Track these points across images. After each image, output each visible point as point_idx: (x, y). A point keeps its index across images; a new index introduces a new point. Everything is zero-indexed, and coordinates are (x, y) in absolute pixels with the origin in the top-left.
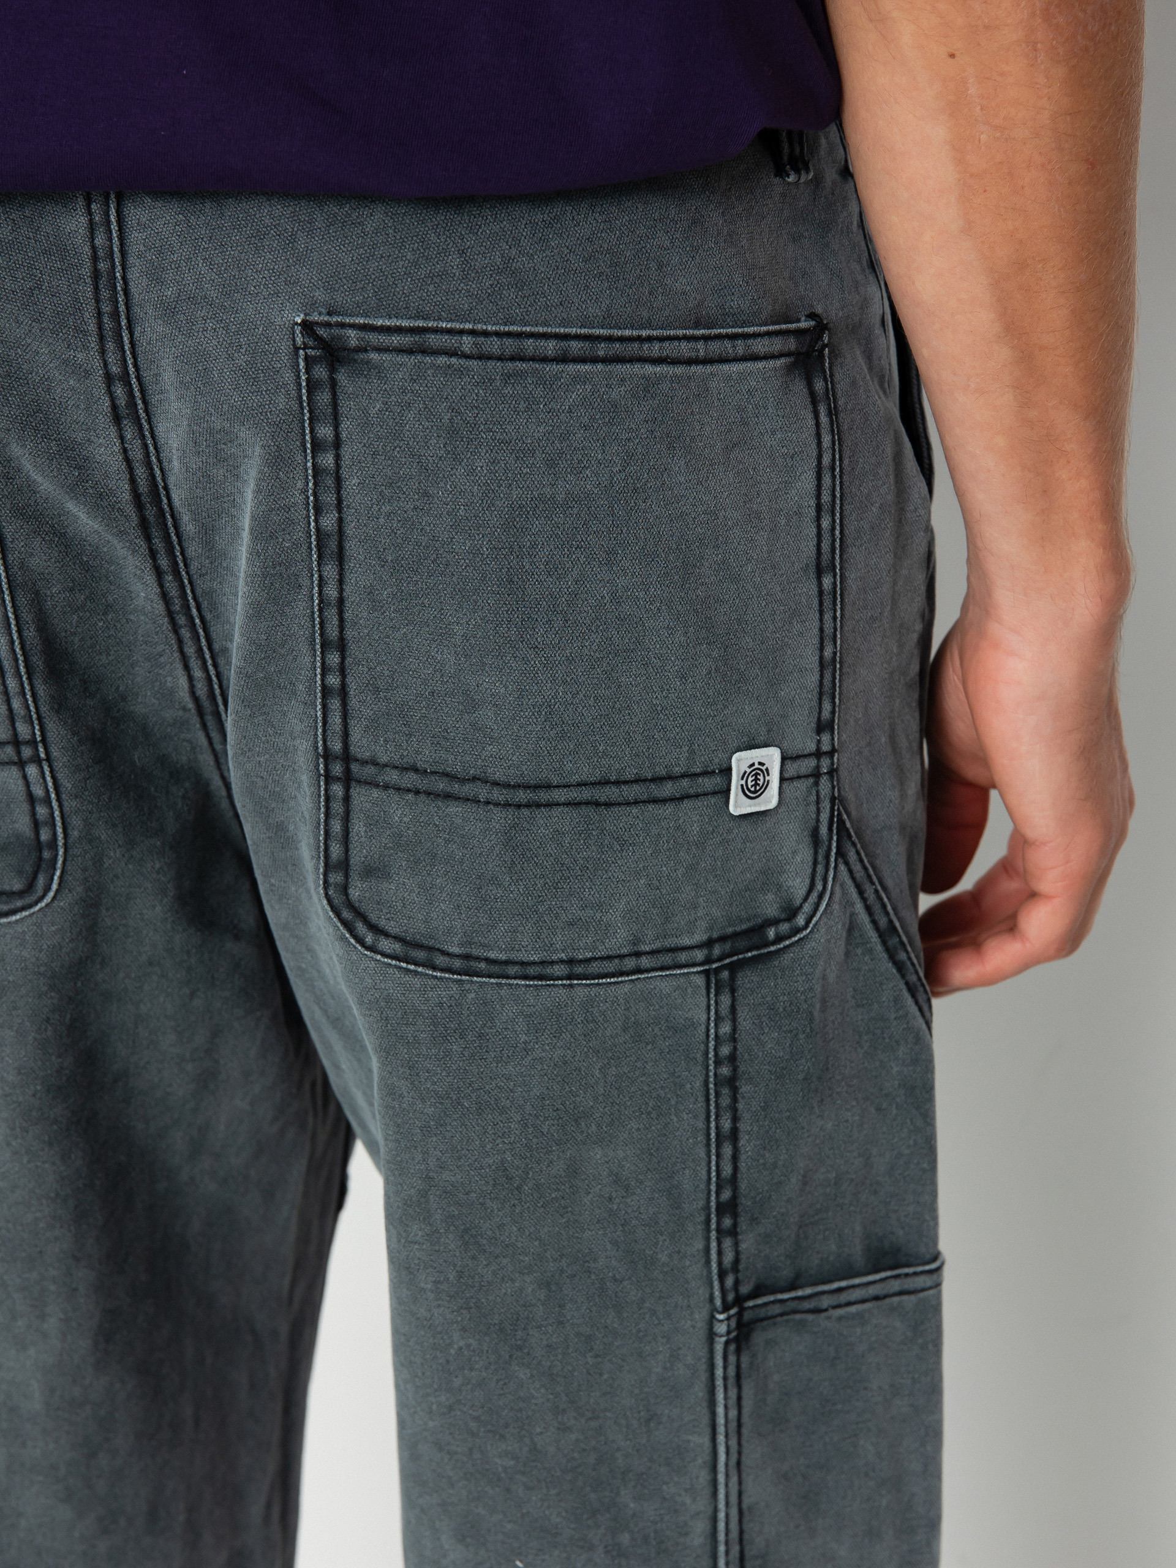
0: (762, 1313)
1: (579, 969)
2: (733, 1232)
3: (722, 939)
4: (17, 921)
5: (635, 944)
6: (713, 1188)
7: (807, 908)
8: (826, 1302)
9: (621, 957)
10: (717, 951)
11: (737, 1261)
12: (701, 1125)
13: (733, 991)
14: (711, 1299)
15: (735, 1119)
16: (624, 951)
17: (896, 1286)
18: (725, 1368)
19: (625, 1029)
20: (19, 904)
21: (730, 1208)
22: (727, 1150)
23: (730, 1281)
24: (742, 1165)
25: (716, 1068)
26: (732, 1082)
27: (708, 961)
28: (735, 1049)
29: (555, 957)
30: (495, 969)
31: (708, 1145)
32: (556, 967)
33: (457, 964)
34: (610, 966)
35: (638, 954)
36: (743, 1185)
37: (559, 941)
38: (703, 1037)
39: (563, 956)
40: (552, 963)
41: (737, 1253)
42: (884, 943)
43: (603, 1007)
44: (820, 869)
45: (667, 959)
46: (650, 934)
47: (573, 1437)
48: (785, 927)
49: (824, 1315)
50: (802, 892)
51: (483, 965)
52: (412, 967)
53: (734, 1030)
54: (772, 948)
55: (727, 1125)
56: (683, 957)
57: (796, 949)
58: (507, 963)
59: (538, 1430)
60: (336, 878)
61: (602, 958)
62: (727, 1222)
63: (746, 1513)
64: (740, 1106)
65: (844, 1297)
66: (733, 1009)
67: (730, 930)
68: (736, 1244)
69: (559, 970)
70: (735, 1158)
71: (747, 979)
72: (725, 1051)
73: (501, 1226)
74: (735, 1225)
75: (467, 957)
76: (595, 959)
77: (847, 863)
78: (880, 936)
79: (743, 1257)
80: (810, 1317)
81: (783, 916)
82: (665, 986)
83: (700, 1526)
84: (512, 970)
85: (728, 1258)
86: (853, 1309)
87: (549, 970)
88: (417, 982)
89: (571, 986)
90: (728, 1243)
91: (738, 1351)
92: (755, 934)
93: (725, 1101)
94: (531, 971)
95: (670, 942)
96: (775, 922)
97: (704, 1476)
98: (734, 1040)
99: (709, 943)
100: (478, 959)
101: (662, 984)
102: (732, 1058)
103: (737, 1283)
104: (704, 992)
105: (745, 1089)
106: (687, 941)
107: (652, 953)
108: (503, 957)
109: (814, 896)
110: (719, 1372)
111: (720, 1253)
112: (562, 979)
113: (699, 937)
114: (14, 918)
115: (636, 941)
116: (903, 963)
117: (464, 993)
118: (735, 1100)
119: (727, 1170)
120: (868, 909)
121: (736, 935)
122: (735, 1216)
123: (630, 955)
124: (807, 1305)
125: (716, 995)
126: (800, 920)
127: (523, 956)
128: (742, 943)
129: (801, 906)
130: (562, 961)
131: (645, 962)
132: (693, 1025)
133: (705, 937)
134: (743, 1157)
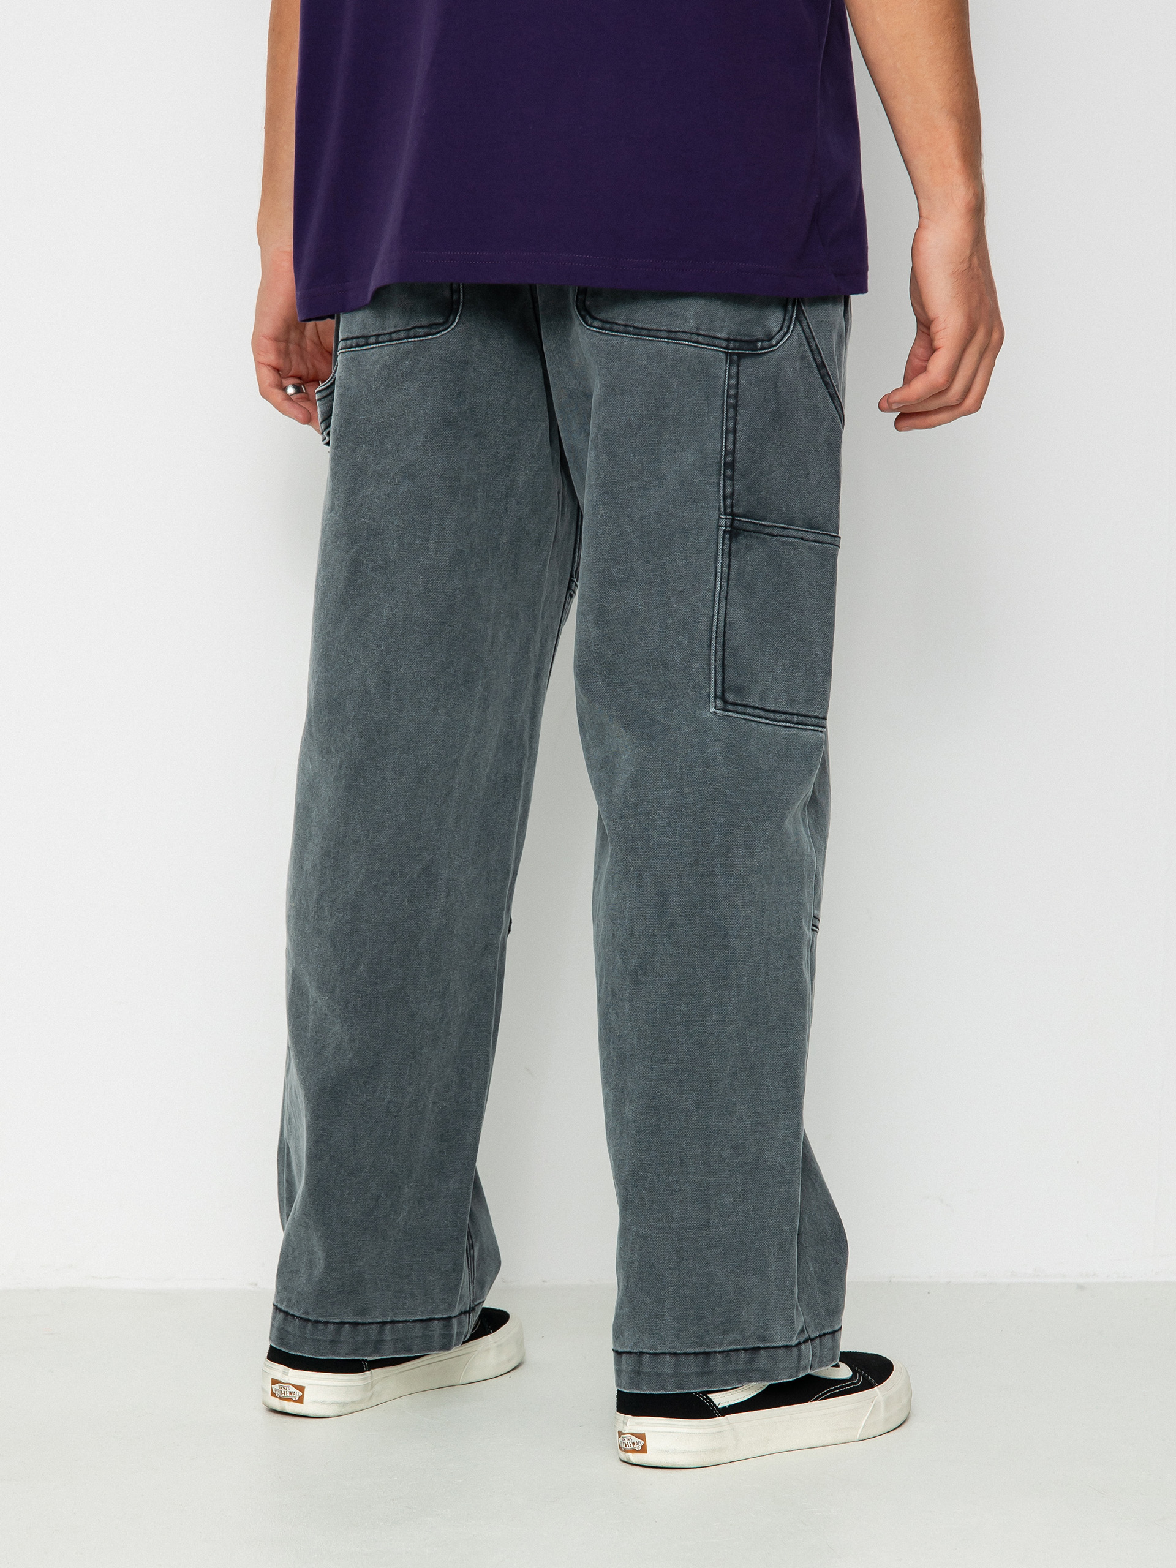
0: (744, 526)
1: (672, 335)
2: (732, 478)
3: (735, 340)
4: (439, 336)
5: (697, 329)
6: (723, 454)
7: (778, 337)
8: (776, 531)
9: (691, 333)
10: (732, 345)
11: (732, 494)
12: (719, 423)
13: (738, 366)
14: (719, 509)
15: (735, 423)
16: (693, 331)
17: (812, 537)
18: (723, 545)
19: (689, 370)
20: (441, 329)
21: (730, 465)
22: (731, 437)
23: (729, 502)
24: (738, 446)
25: (727, 398)
26: (735, 407)
27: (727, 348)
28: (738, 392)
29: (662, 328)
30: (637, 331)
31: (722, 433)
32: (662, 333)
33: (622, 328)
34: (686, 336)
35: (699, 335)
36: (738, 456)
37: (665, 321)
38: (722, 383)
39: (666, 328)
40: (661, 331)
41: (733, 490)
42: (819, 370)
43: (681, 355)
44: (786, 323)
45: (710, 340)
46: (704, 327)
47: (651, 566)
48: (766, 344)
49: (775, 538)
50: (776, 330)
51: (632, 329)
52: (604, 331)
53: (738, 383)
54: (759, 352)
55: (731, 425)
56: (717, 342)
57: (771, 354)
58: (642, 329)
59: (635, 560)
60: (581, 297)
61: (683, 332)
62: (729, 472)
63: (728, 624)
64: (738, 418)
65: (786, 532)
66: (738, 374)
67: (739, 338)
68: (733, 485)
69: (664, 334)
70: (734, 443)
71: (744, 363)
72: (732, 392)
73: (626, 452)
74: (733, 475)
75: (626, 326)
76: (679, 332)
77: (801, 325)
78: (817, 366)
79: (736, 493)
80: (769, 538)
81: (766, 339)
82: (709, 354)
83: (705, 621)
84: (643, 332)
85: (729, 490)
86: (790, 540)
87: (659, 334)
88: (604, 337)
89: (668, 343)
90: (728, 483)
91: (731, 540)
92: (751, 343)
93: (731, 414)
94: (652, 333)
95: (712, 333)
96: (762, 341)
97: (709, 596)
98: (737, 388)
99: (728, 340)
100: (630, 326)
101: (708, 353)
102: (736, 396)
103: (732, 505)
104: (724, 362)
105: (741, 411)
106: (719, 335)
107: (704, 335)
108: (640, 325)
109: (782, 333)
110: (720, 545)
111: (724, 487)
112: (664, 338)
113: (724, 335)
114: (438, 335)
115: (698, 329)
116: (828, 383)
117: (622, 342)
118: (736, 415)
119: (730, 447)
120: (812, 351)
121: (741, 341)
122: (733, 470)
123: (695, 334)
124: (767, 530)
125: (729, 366)
126: (774, 342)
127: (648, 326)
128: (745, 346)
129: (775, 336)
130: (666, 331)
131: (701, 339)
132: (718, 376)
133: (727, 336)
134: (738, 442)
